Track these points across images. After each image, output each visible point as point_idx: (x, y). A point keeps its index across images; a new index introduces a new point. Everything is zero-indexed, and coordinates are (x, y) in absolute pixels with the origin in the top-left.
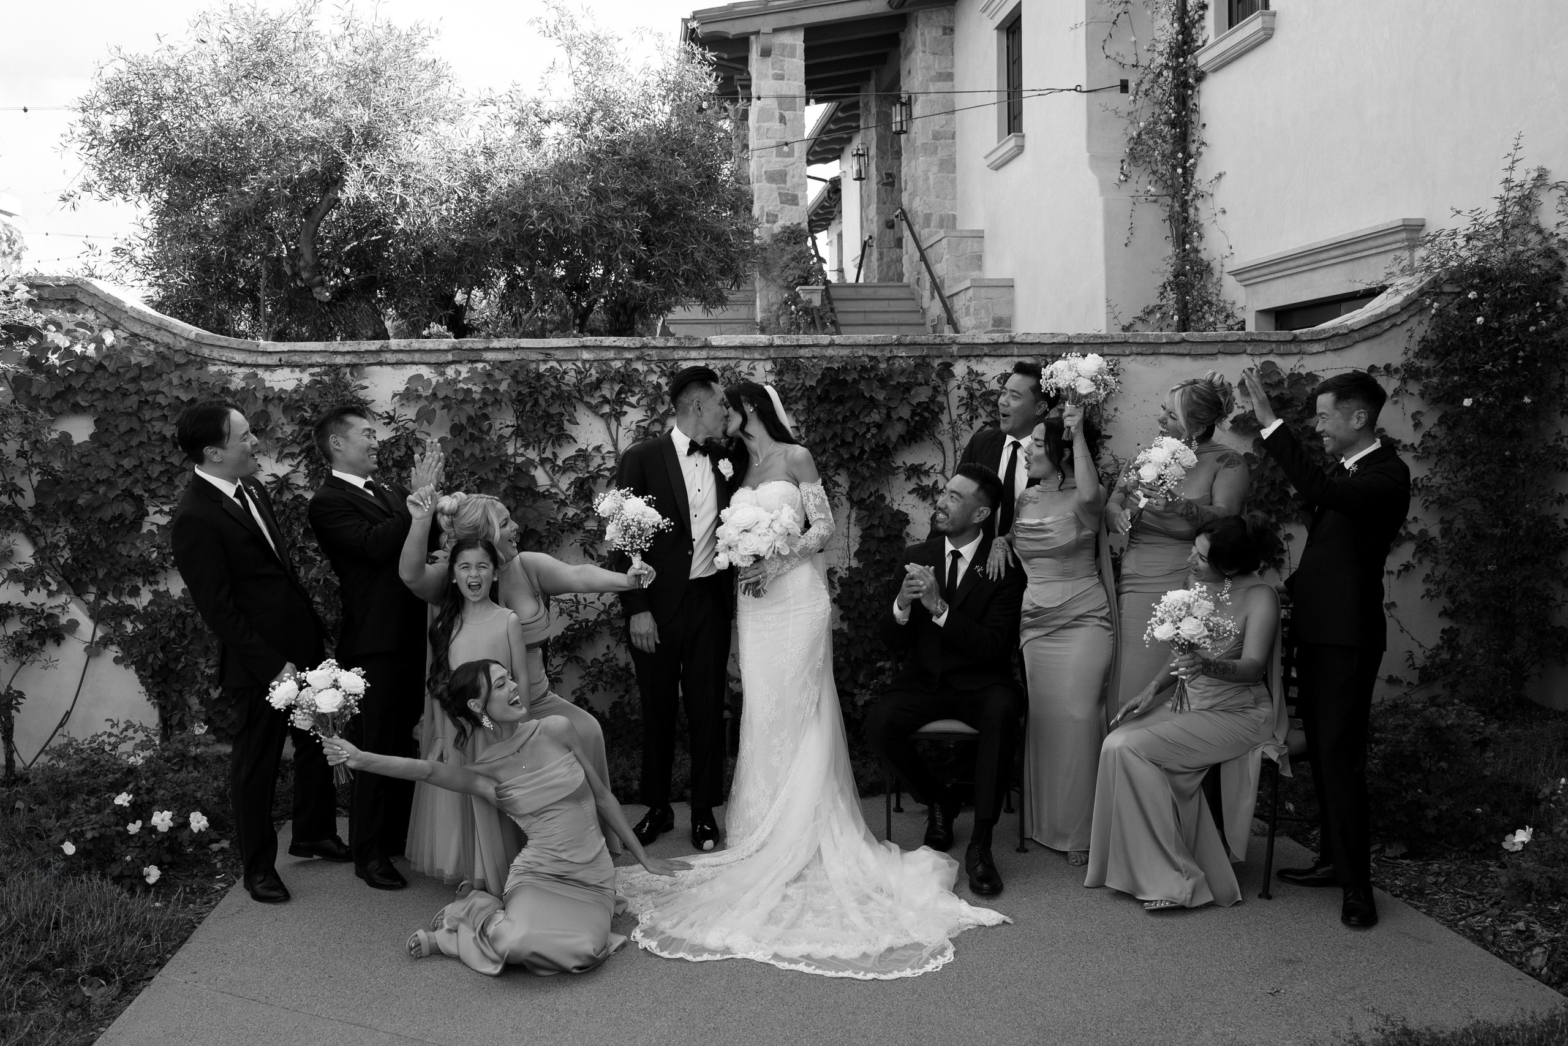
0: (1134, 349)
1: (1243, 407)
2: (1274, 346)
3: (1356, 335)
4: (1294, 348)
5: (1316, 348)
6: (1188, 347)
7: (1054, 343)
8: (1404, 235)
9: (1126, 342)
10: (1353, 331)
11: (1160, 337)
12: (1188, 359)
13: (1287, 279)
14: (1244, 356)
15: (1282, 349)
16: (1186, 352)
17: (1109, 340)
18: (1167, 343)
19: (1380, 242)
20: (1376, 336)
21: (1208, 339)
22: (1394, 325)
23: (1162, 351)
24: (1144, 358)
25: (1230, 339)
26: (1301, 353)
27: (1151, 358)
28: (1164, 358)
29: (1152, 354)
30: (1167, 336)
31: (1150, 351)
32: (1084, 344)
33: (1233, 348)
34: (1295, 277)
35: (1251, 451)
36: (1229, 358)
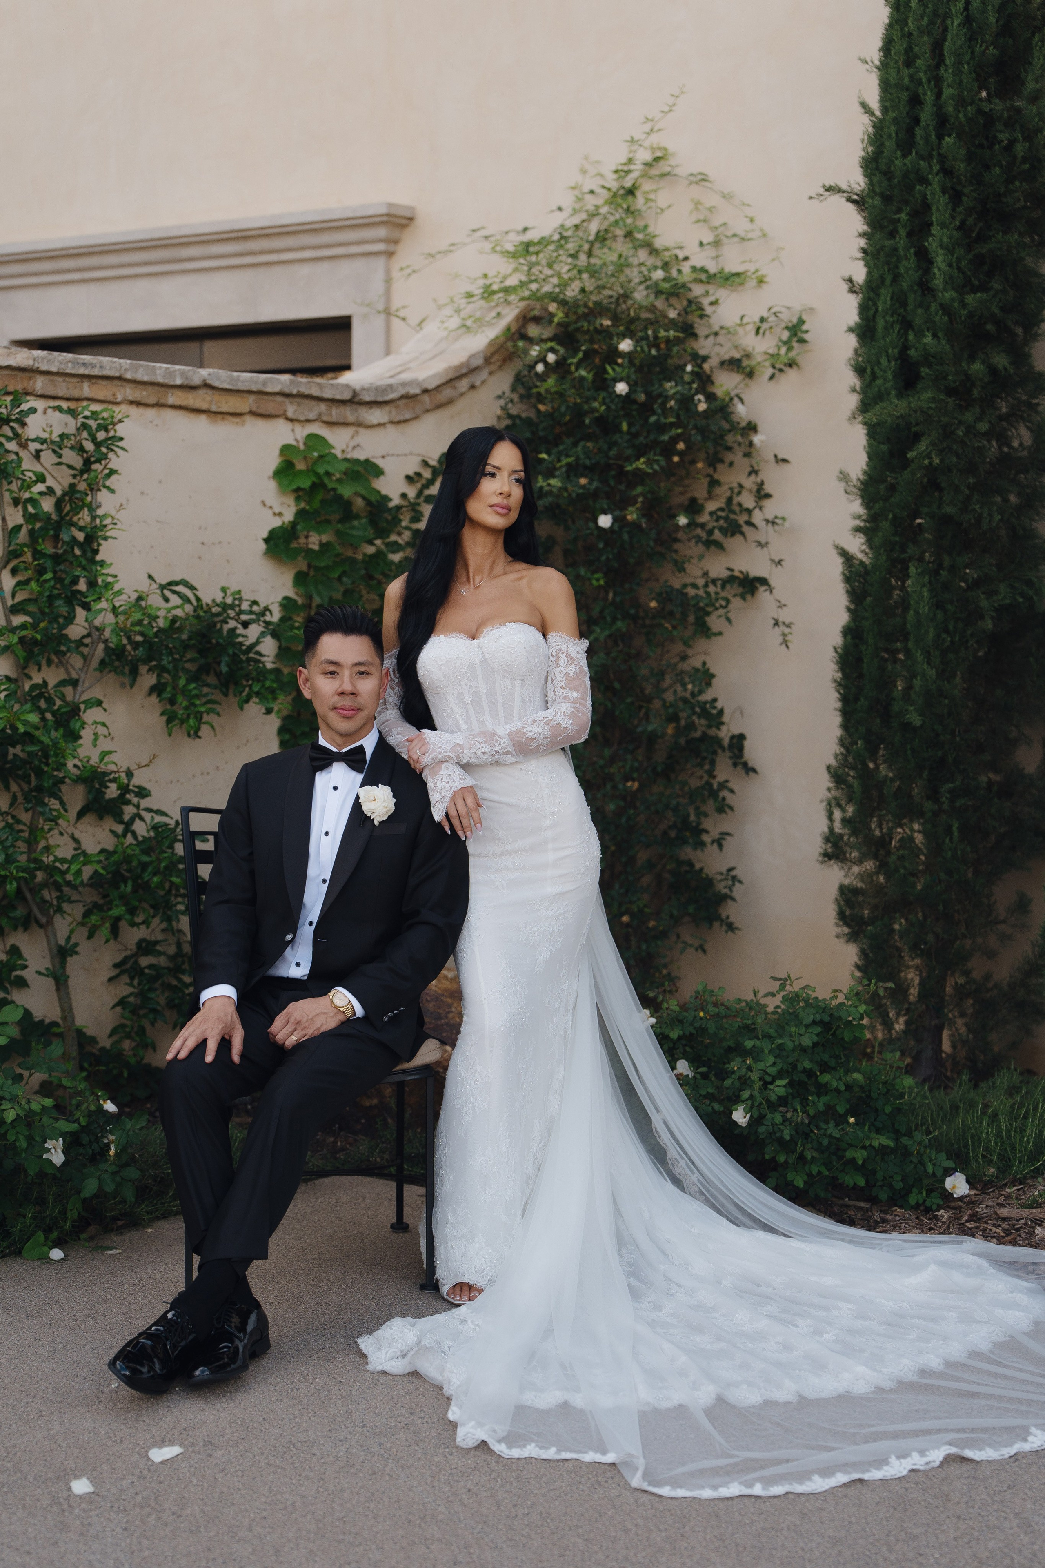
0: (130, 392)
1: (280, 514)
2: (323, 407)
3: (426, 398)
4: (349, 414)
5: (376, 416)
6: (208, 398)
7: (9, 367)
8: (382, 232)
9: (120, 378)
10: (426, 391)
11: (171, 374)
12: (203, 418)
13: (93, 288)
14: (281, 422)
15: (336, 413)
16: (204, 406)
17: (96, 372)
18: (181, 387)
19: (326, 238)
20: (450, 402)
21: (240, 386)
22: (473, 387)
23: (171, 400)
24: (141, 410)
25: (269, 389)
26: (359, 424)
27: (151, 413)
28: (169, 414)
29: (158, 405)
30: (183, 373)
31: (152, 400)
32: (58, 374)
33: (269, 406)
34: (114, 286)
35: (291, 594)
36: (260, 423)
